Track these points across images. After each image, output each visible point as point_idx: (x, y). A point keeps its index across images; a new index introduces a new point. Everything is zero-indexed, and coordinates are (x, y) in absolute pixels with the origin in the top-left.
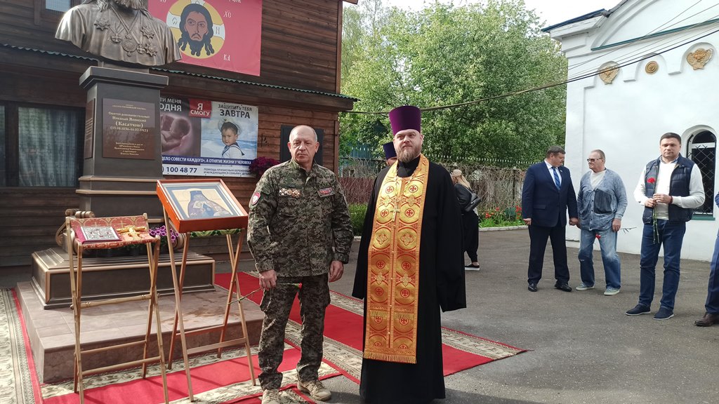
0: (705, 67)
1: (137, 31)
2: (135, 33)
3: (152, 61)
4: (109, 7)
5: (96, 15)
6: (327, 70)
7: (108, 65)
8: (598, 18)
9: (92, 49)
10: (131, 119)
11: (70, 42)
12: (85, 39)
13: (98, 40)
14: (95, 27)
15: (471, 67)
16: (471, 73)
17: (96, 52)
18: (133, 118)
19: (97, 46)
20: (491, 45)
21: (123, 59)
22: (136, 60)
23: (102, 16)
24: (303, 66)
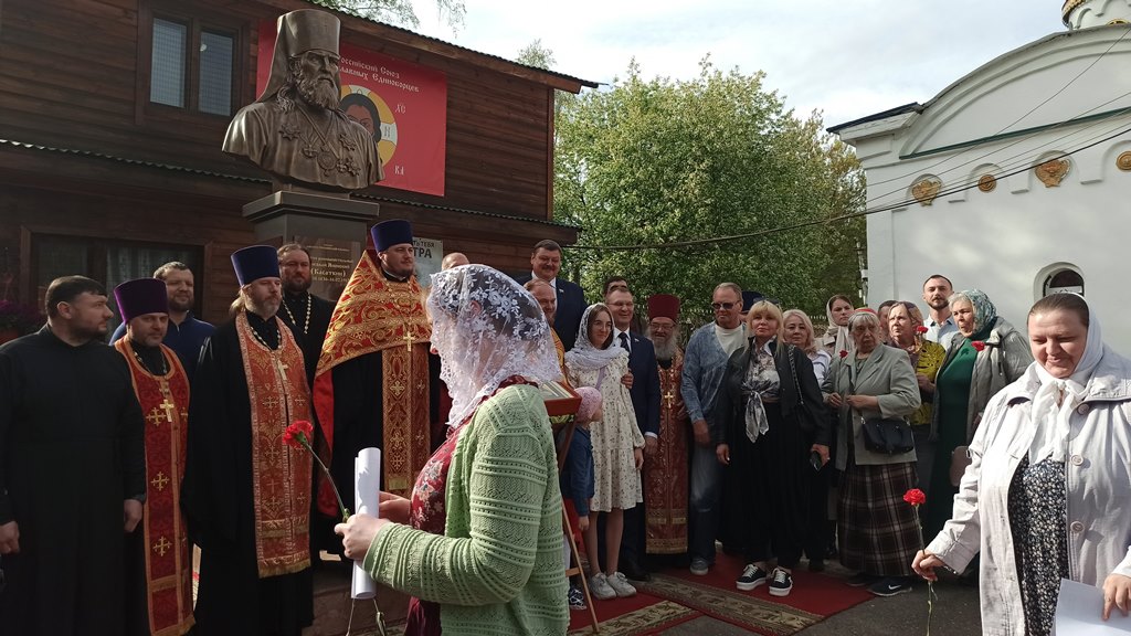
0: (1062, 183)
1: (335, 141)
2: (332, 143)
3: (355, 182)
4: (296, 108)
5: (279, 118)
6: (534, 187)
7: (298, 189)
8: (909, 115)
9: (277, 167)
10: (330, 265)
11: (246, 158)
12: (267, 152)
13: (285, 154)
14: (280, 135)
15: (691, 176)
16: (692, 185)
17: (282, 170)
18: (333, 263)
19: (285, 161)
20: (718, 145)
21: (319, 181)
22: (335, 182)
23: (288, 119)
24: (502, 181)
